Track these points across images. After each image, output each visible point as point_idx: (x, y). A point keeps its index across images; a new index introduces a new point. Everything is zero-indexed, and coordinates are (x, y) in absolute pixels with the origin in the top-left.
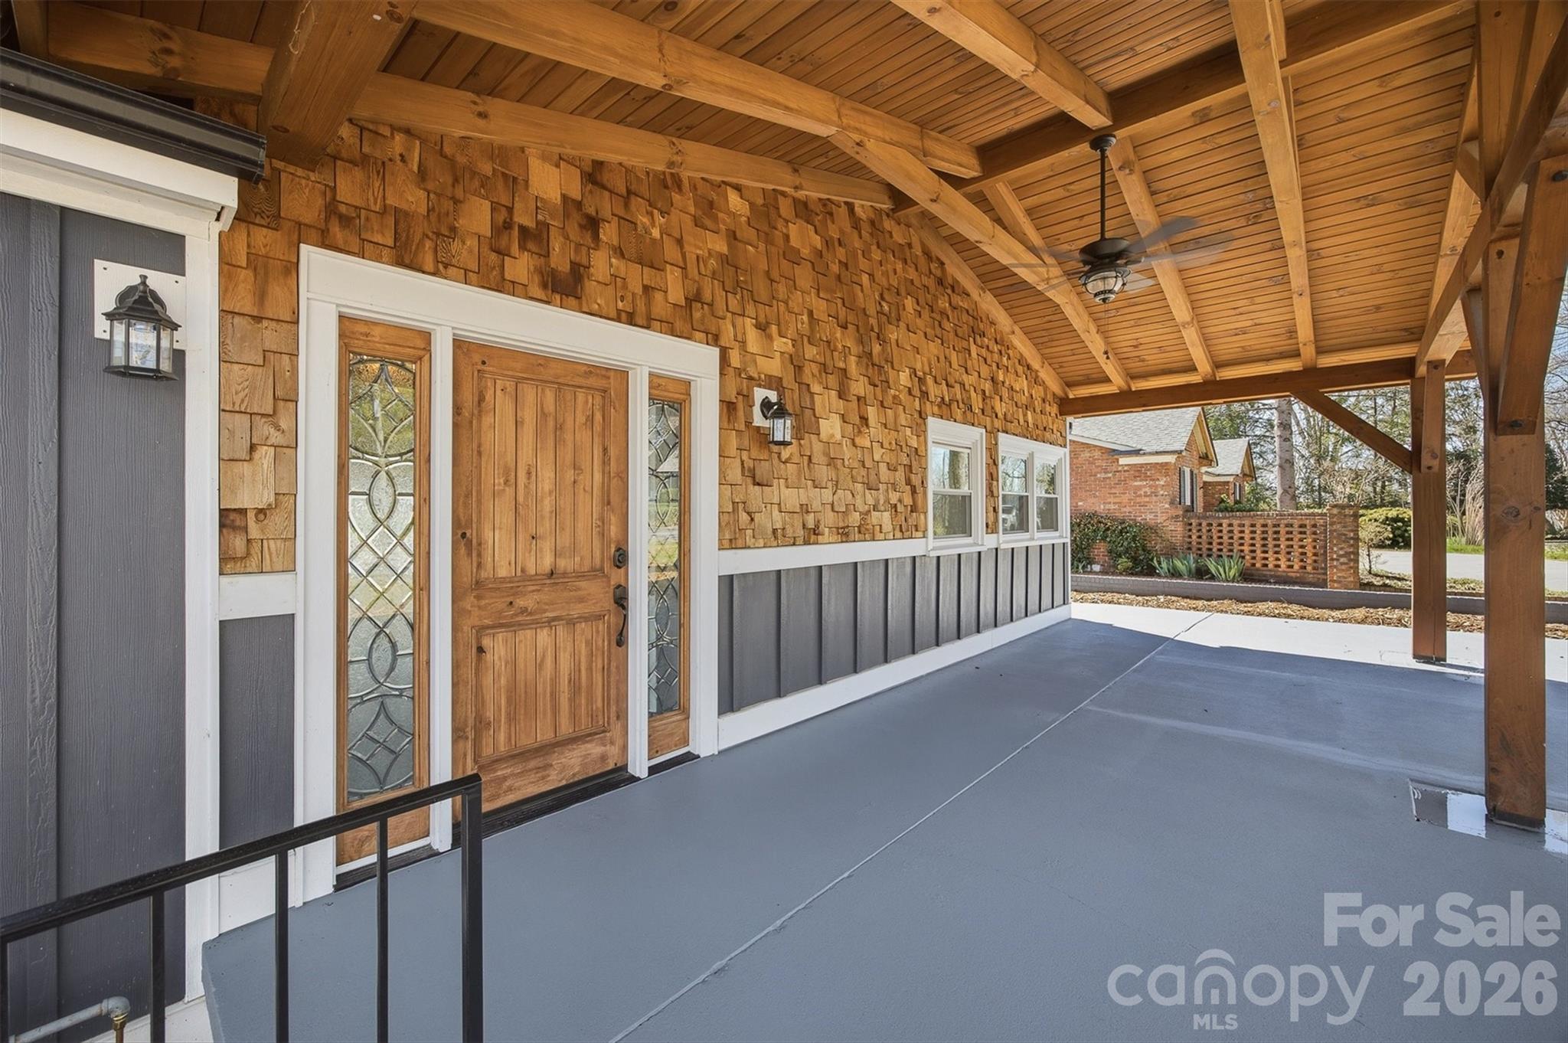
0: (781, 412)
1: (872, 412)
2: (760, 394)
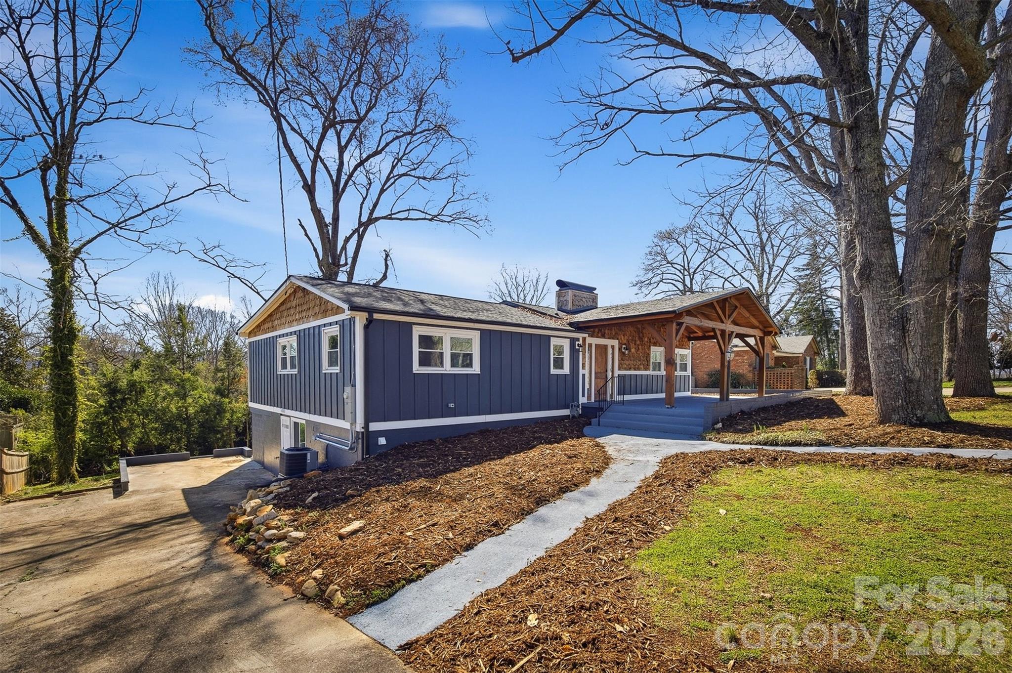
0: (626, 350)
1: (640, 347)
2: (623, 346)
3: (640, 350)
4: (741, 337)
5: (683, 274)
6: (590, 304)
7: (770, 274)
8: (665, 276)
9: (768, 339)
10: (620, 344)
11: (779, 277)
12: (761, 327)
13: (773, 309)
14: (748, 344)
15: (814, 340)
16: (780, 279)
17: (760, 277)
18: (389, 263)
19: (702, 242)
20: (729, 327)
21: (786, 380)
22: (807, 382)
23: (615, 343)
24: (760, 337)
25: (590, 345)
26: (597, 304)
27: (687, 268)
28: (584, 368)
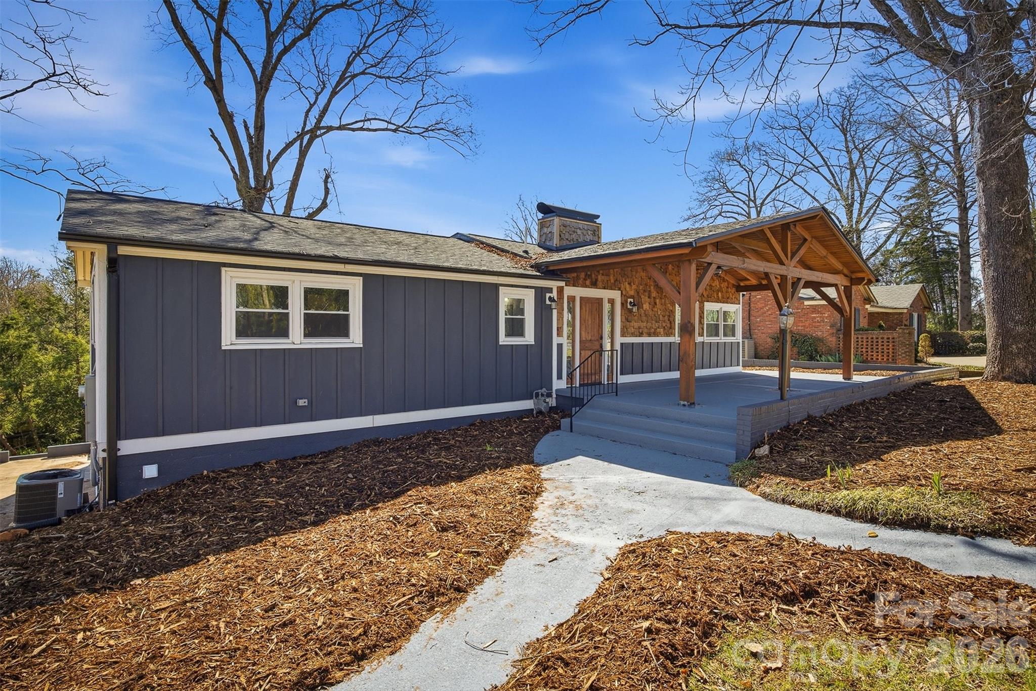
0: (634, 305)
1: (657, 301)
2: (629, 300)
3: (658, 305)
4: (816, 286)
5: (749, 207)
6: (589, 237)
7: (861, 204)
8: (725, 208)
9: (858, 290)
10: (624, 297)
11: (874, 208)
12: (846, 271)
13: (866, 249)
14: (824, 296)
15: (923, 290)
16: (876, 210)
17: (849, 208)
18: (330, 186)
19: (773, 164)
20: (793, 271)
21: (885, 347)
22: (917, 352)
23: (616, 295)
24: (845, 287)
25: (572, 299)
26: (599, 237)
27: (753, 199)
28: (560, 334)
